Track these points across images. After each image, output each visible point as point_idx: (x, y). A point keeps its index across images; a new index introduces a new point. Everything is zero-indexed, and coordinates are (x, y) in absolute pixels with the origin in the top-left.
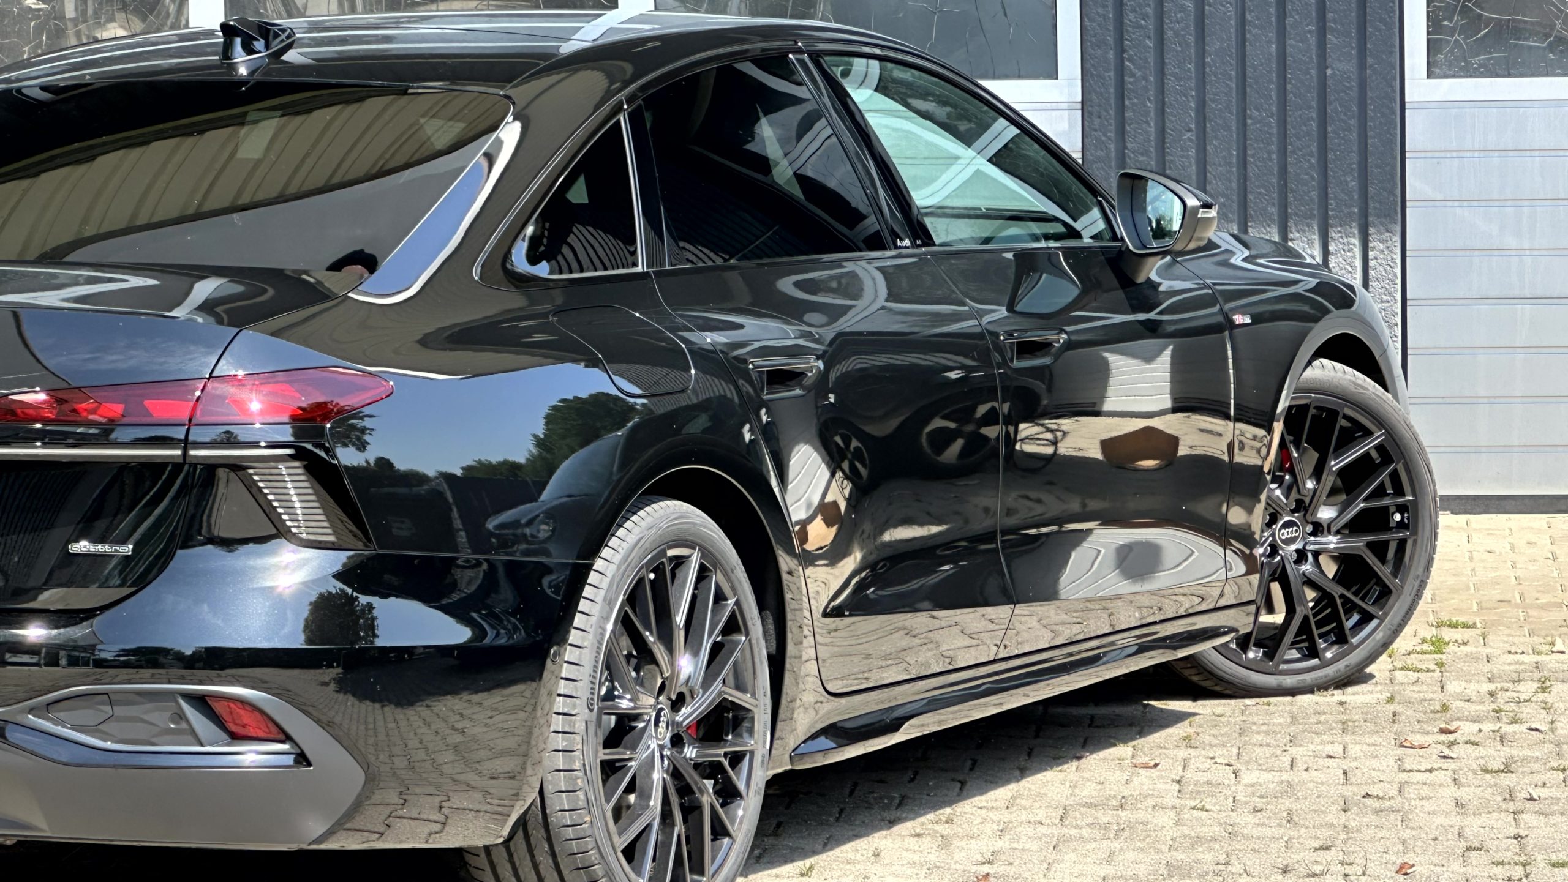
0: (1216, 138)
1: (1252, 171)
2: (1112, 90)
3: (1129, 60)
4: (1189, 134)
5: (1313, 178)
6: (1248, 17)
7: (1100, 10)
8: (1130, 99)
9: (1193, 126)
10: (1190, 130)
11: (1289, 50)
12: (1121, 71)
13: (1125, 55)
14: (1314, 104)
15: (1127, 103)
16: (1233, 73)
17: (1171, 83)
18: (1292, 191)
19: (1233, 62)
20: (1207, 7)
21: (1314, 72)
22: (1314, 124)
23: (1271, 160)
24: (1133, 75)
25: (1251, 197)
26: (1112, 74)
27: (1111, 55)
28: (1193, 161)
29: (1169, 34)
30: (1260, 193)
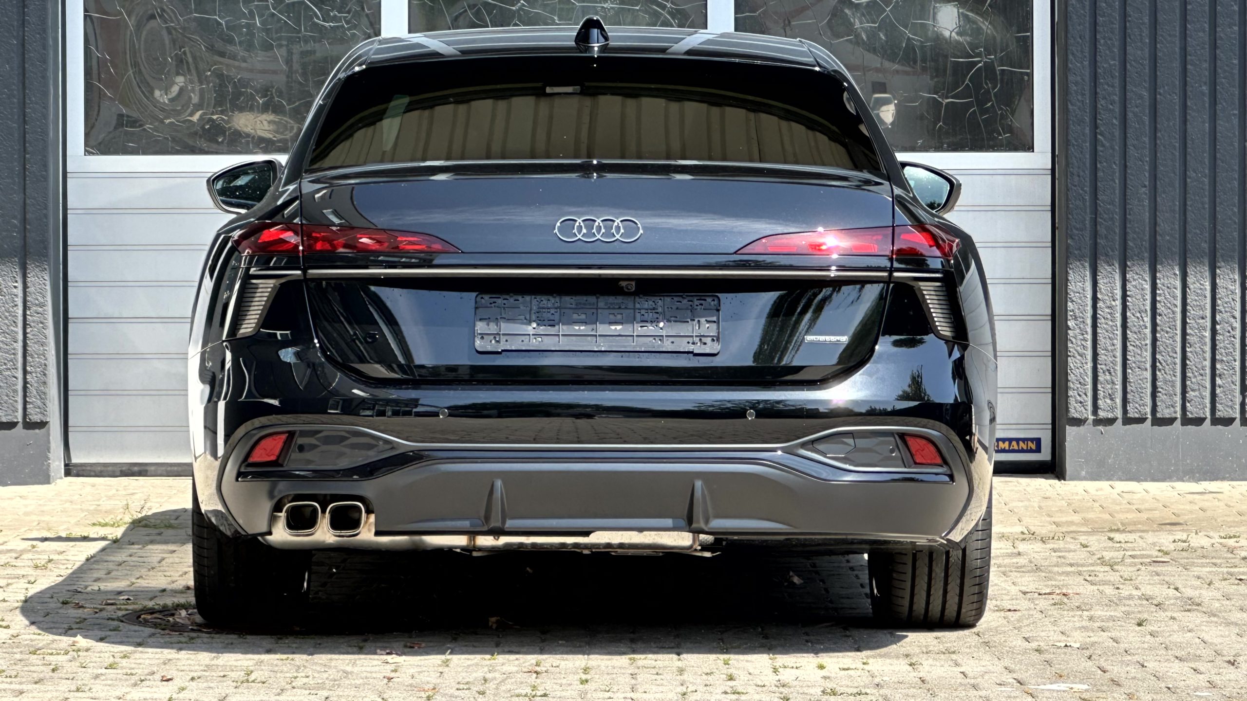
0: (1164, 192)
1: (1190, 216)
2: (1088, 156)
3: (1101, 135)
4: (1144, 189)
5: (1235, 223)
6: (1189, 104)
7: (1080, 98)
8: (1100, 163)
9: (1147, 183)
10: (1145, 186)
11: (1219, 128)
12: (1095, 142)
13: (1098, 131)
14: (1236, 168)
15: (1099, 166)
16: (1177, 145)
17: (1131, 151)
18: (1220, 232)
19: (1177, 137)
20: (1158, 96)
21: (1236, 145)
22: (1236, 183)
23: (1204, 208)
24: (1103, 146)
25: (1189, 236)
26: (1088, 144)
27: (1087, 131)
28: (1147, 209)
29: (1130, 115)
30: (1195, 233)
